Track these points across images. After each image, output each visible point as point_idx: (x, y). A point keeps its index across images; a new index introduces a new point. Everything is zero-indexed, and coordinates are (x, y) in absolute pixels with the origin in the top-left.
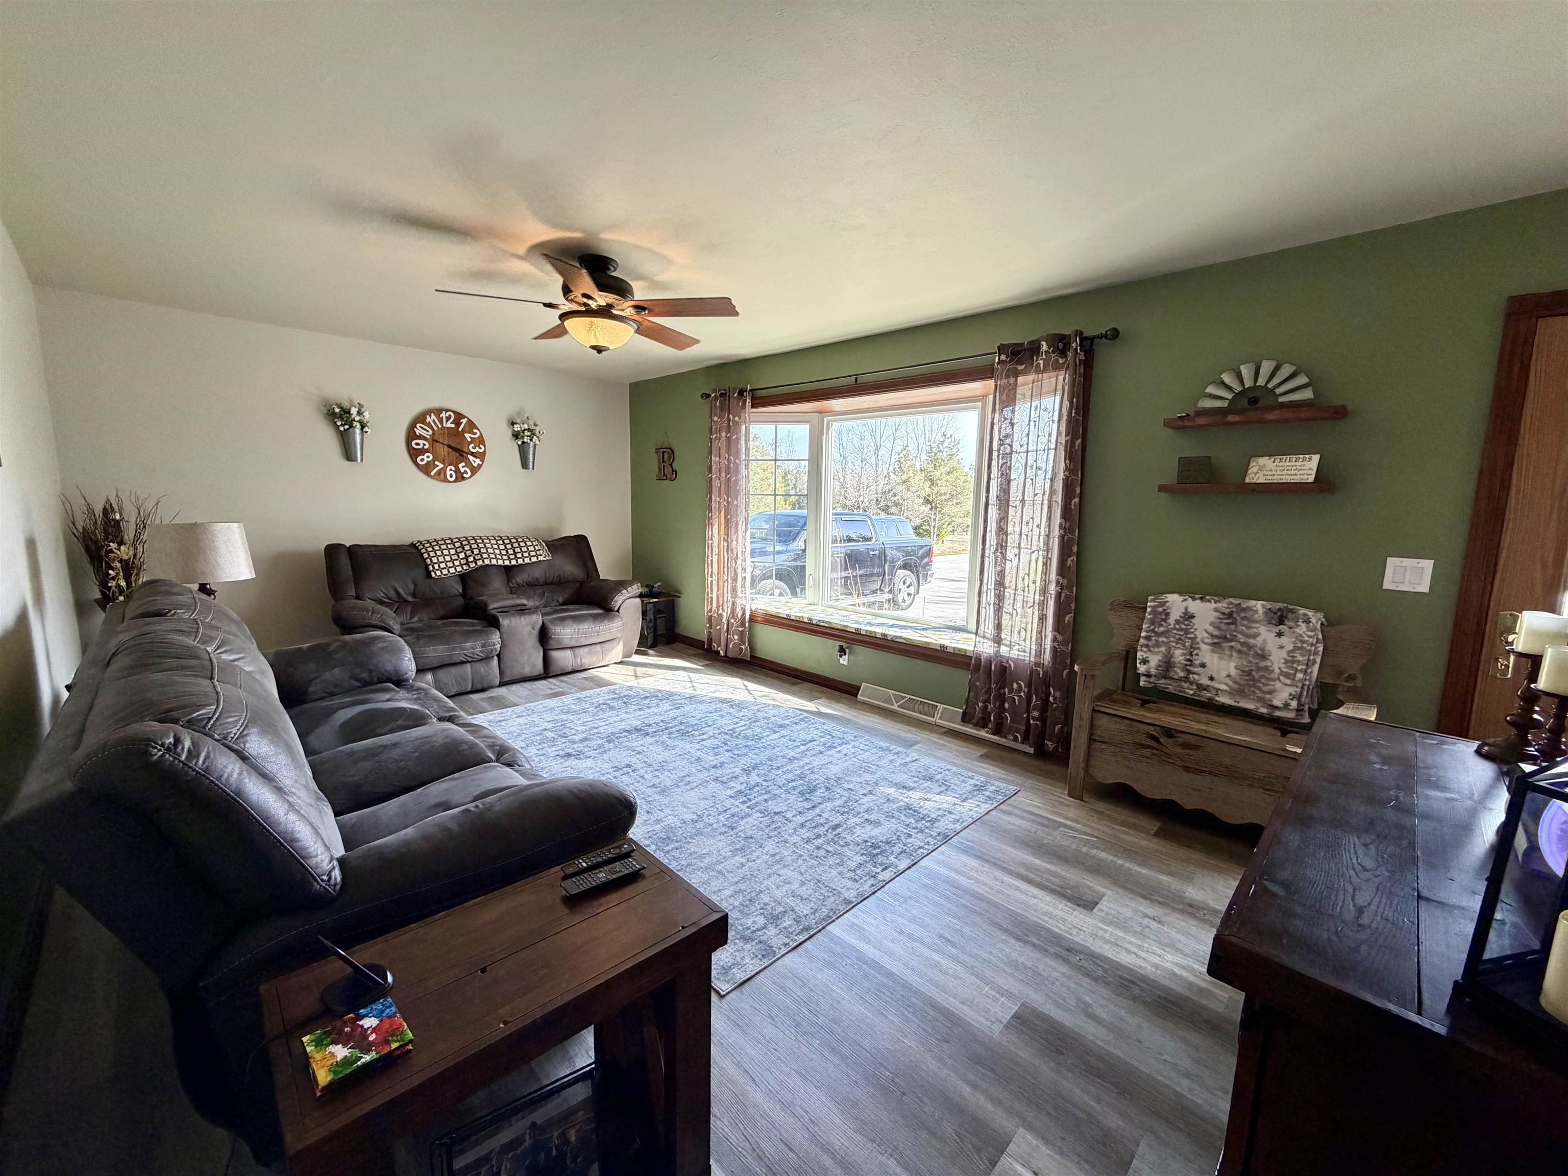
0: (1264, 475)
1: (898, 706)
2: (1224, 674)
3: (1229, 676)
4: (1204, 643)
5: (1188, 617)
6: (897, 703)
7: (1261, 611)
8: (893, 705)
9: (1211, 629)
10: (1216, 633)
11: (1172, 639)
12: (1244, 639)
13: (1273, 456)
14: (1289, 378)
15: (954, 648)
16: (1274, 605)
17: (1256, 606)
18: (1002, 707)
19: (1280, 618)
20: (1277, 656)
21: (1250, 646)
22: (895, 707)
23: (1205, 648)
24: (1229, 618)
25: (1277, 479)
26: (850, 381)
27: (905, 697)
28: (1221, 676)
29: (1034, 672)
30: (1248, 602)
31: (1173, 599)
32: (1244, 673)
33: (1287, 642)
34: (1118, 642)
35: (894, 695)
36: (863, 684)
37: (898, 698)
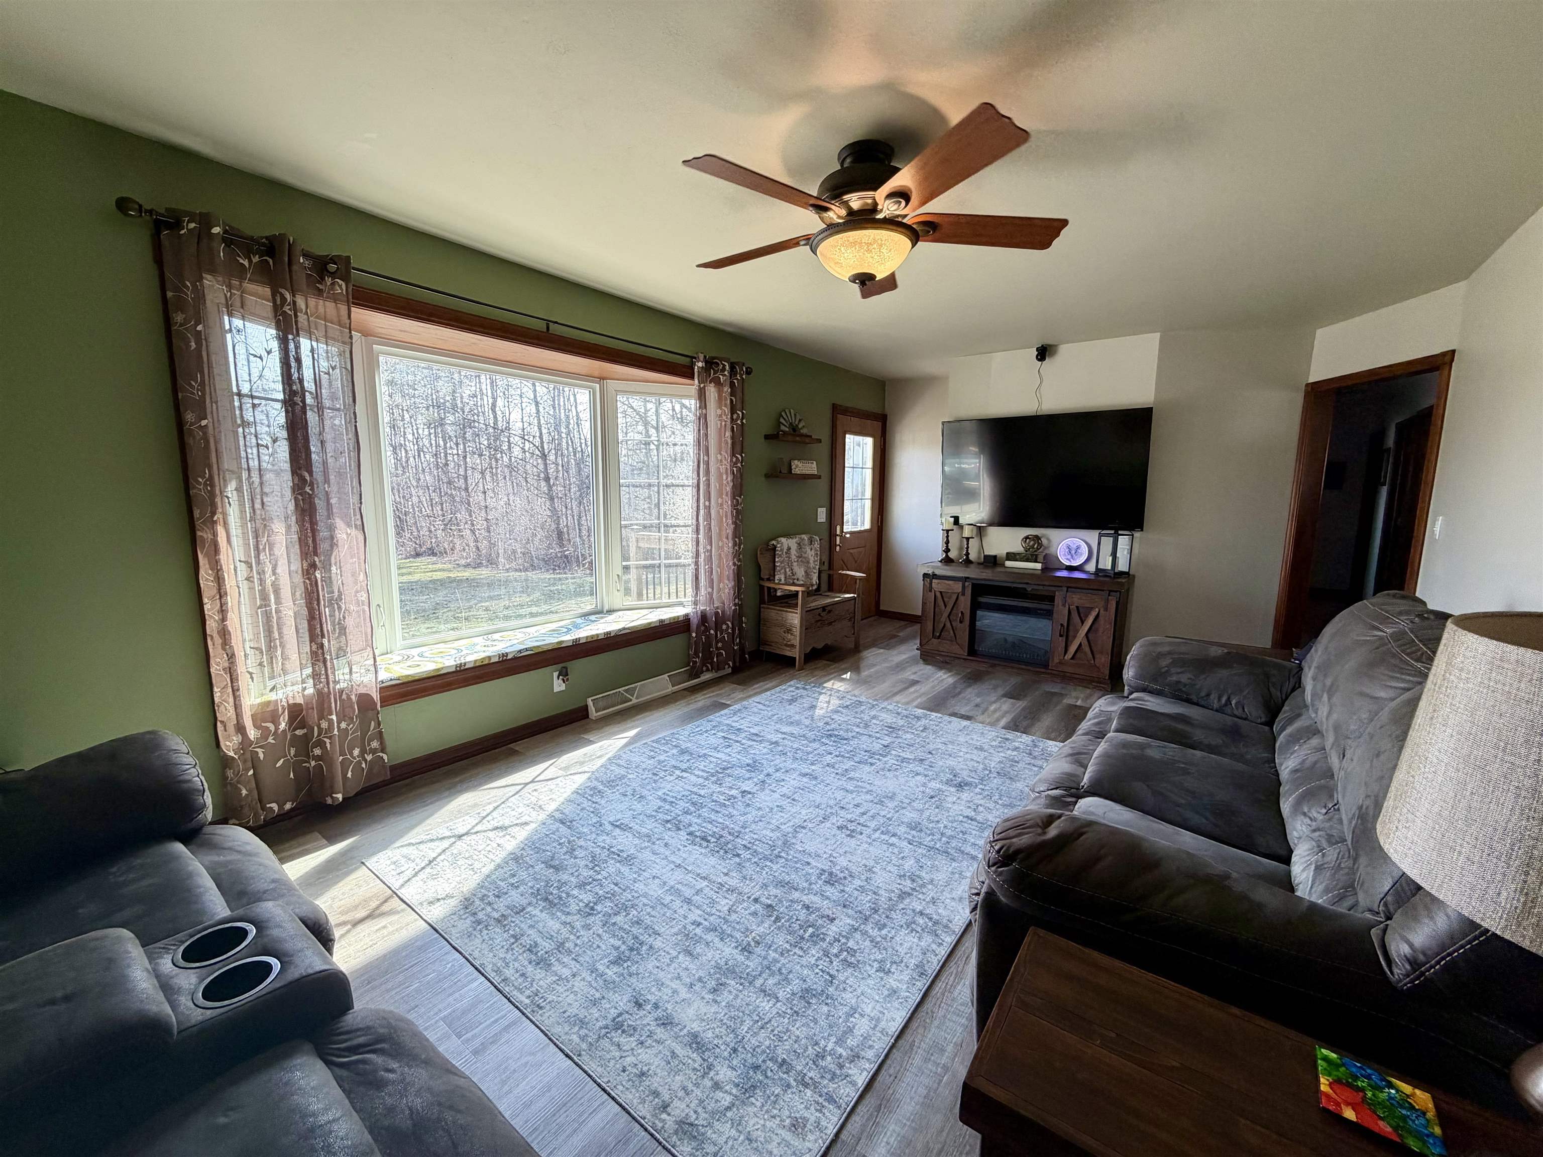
0: (799, 470)
1: (637, 698)
2: (801, 575)
3: (803, 576)
4: (794, 561)
5: (789, 549)
6: (633, 697)
7: (807, 539)
8: (631, 700)
9: (796, 553)
10: (797, 555)
11: (785, 563)
12: (804, 555)
13: (799, 460)
14: (800, 420)
15: (670, 619)
16: (809, 536)
17: (805, 537)
18: (717, 648)
19: (811, 542)
20: (812, 560)
21: (805, 558)
22: (634, 701)
23: (795, 564)
24: (800, 545)
25: (804, 472)
26: (541, 326)
27: (635, 688)
28: (800, 578)
29: (735, 610)
30: (804, 536)
31: (783, 540)
32: (806, 572)
33: (813, 552)
34: (765, 574)
35: (626, 691)
36: (589, 700)
37: (631, 692)
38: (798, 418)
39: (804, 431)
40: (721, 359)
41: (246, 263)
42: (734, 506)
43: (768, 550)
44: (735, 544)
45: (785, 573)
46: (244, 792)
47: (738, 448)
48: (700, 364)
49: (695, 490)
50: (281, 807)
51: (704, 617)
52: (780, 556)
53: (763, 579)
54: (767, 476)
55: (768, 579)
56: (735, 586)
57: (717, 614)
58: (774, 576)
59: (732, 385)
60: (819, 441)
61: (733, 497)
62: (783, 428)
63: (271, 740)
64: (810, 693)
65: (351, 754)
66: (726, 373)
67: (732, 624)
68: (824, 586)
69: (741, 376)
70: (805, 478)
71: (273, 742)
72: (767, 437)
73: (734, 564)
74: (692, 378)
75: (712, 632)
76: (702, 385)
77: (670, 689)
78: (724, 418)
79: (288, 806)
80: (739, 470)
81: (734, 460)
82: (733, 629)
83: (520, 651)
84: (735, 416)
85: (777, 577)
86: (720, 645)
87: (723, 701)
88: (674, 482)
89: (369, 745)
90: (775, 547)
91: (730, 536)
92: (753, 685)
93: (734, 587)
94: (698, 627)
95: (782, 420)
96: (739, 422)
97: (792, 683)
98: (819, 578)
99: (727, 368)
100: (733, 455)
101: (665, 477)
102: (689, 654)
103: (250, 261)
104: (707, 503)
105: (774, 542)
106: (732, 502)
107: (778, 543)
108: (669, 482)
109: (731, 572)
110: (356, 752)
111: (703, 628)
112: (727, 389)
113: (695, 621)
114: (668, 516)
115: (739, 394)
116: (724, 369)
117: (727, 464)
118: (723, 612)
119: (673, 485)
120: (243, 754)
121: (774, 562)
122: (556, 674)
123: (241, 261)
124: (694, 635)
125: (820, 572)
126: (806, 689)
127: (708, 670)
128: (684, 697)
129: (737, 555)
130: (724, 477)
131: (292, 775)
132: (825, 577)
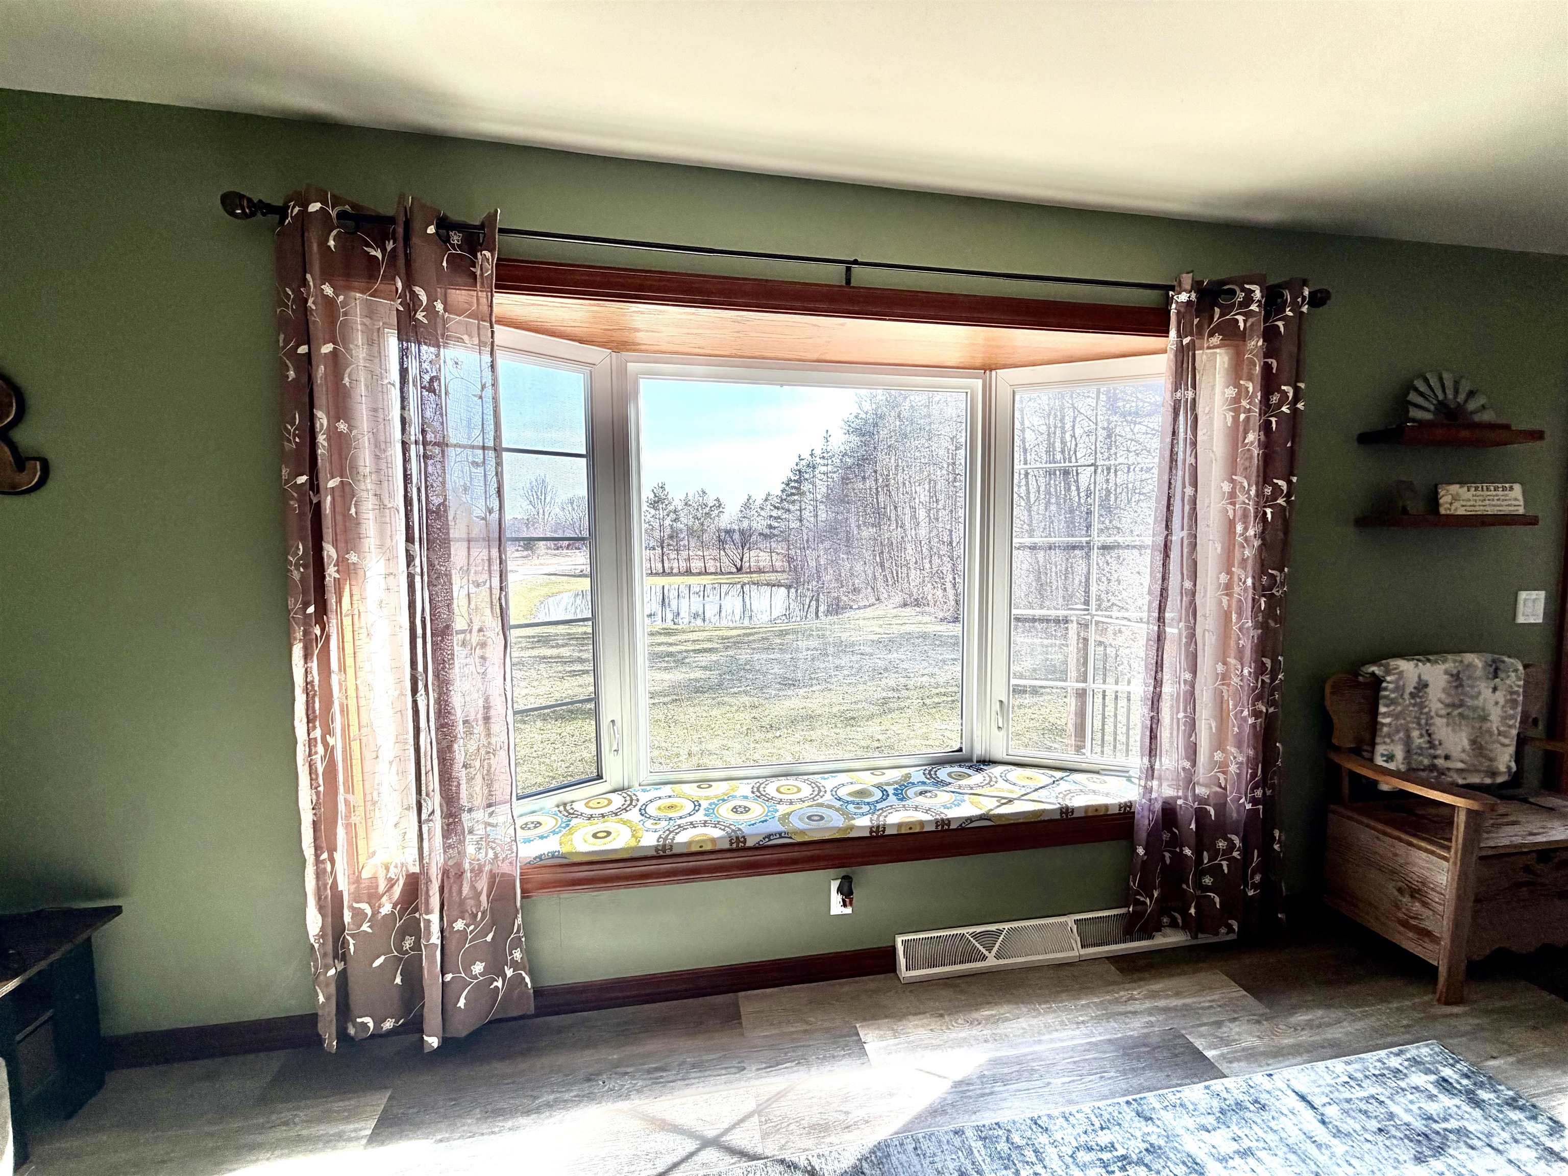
0: (1463, 506)
1: (997, 957)
2: (1459, 749)
3: (1464, 751)
4: (1438, 715)
5: (1422, 686)
6: (990, 951)
7: (1480, 665)
8: (984, 958)
9: (1443, 696)
10: (1448, 701)
11: (1409, 719)
12: (1469, 702)
13: (1462, 483)
14: (1471, 394)
15: (1087, 808)
16: (1489, 657)
17: (1476, 660)
18: (1199, 885)
19: (1495, 670)
20: (1495, 715)
21: (1474, 709)
22: (991, 961)
23: (1439, 722)
24: (1457, 679)
25: (1480, 510)
26: (833, 275)
27: (1000, 932)
28: (1456, 752)
29: (1253, 813)
30: (1470, 658)
31: (1405, 666)
32: (1473, 742)
33: (1500, 696)
34: (1343, 736)
35: (975, 936)
36: (899, 940)
37: (988, 939)
38: (1465, 387)
39: (1487, 417)
40: (1241, 282)
41: (379, 254)
42: (1263, 589)
43: (1357, 685)
44: (1260, 669)
45: (1408, 742)
46: (321, 999)
47: (1280, 463)
48: (1183, 297)
49: (1159, 557)
50: (377, 1024)
51: (1169, 813)
52: (1393, 702)
53: (1338, 749)
54: (1363, 522)
55: (1357, 752)
56: (1256, 758)
57: (1200, 814)
58: (1373, 744)
59: (1270, 334)
60: (1537, 435)
61: (1262, 567)
62: (1414, 413)
63: (365, 927)
64: (1501, 1137)
65: (467, 970)
66: (1254, 307)
67: (1244, 840)
68: (1533, 779)
69: (1296, 307)
70: (1483, 524)
71: (369, 930)
72: (1365, 439)
73: (1256, 714)
74: (1165, 332)
75: (1188, 852)
76: (1186, 341)
77: (1077, 951)
78: (1244, 403)
79: (388, 1025)
80: (1279, 512)
81: (1268, 490)
82: (1246, 852)
83: (769, 836)
84: (1275, 399)
85: (1380, 749)
86: (1208, 880)
87: (1199, 1043)
88: (1120, 539)
89: (511, 954)
90: (1376, 683)
91: (1248, 653)
92: (1294, 1009)
93: (1252, 762)
94: (1153, 833)
95: (1413, 397)
96: (1285, 409)
97: (1423, 1051)
98: (1519, 756)
99: (1258, 295)
100: (1265, 476)
101: (1101, 531)
102: (1128, 887)
103: (384, 250)
104: (1188, 584)
105: (1374, 669)
106: (1256, 578)
107: (1388, 672)
108: (1109, 540)
109: (1247, 730)
110: (478, 968)
111: (1166, 836)
112: (1256, 343)
113: (1144, 822)
114: (1105, 604)
115: (1288, 348)
116: (1249, 300)
117: (1248, 496)
118: (1221, 807)
119: (1118, 546)
120: (323, 944)
121: (1375, 712)
122: (835, 885)
123: (373, 253)
124: (1141, 851)
125: (1522, 741)
126: (1477, 1103)
127: (1173, 925)
128: (1108, 984)
129: (1262, 694)
130: (1239, 528)
131: (398, 980)
132: (1533, 753)
